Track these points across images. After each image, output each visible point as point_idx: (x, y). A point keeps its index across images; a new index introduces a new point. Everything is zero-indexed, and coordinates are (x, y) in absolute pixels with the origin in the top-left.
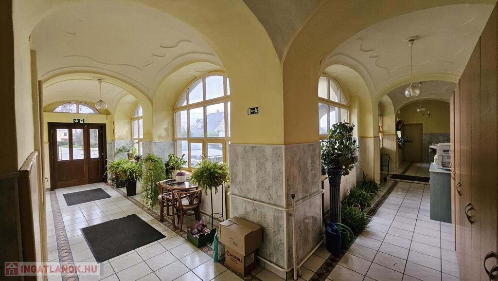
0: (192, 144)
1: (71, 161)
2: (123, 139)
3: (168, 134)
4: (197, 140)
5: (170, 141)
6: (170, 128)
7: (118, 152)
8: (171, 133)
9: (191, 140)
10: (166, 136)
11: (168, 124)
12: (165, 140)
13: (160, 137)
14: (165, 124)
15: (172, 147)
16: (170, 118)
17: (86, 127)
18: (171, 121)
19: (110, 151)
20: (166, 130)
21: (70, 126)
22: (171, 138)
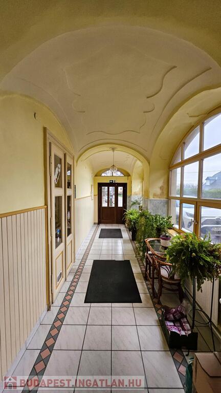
0: (184, 205)
1: (108, 208)
2: (137, 194)
3: (163, 193)
4: (189, 201)
5: (164, 199)
6: (165, 186)
7: (133, 204)
8: (165, 192)
9: (183, 201)
10: (161, 195)
11: (164, 182)
12: (160, 198)
13: (155, 195)
14: (161, 183)
15: (166, 206)
16: (166, 176)
17: (116, 185)
18: (166, 180)
19: (129, 203)
20: (161, 188)
21: (108, 185)
22: (165, 196)
